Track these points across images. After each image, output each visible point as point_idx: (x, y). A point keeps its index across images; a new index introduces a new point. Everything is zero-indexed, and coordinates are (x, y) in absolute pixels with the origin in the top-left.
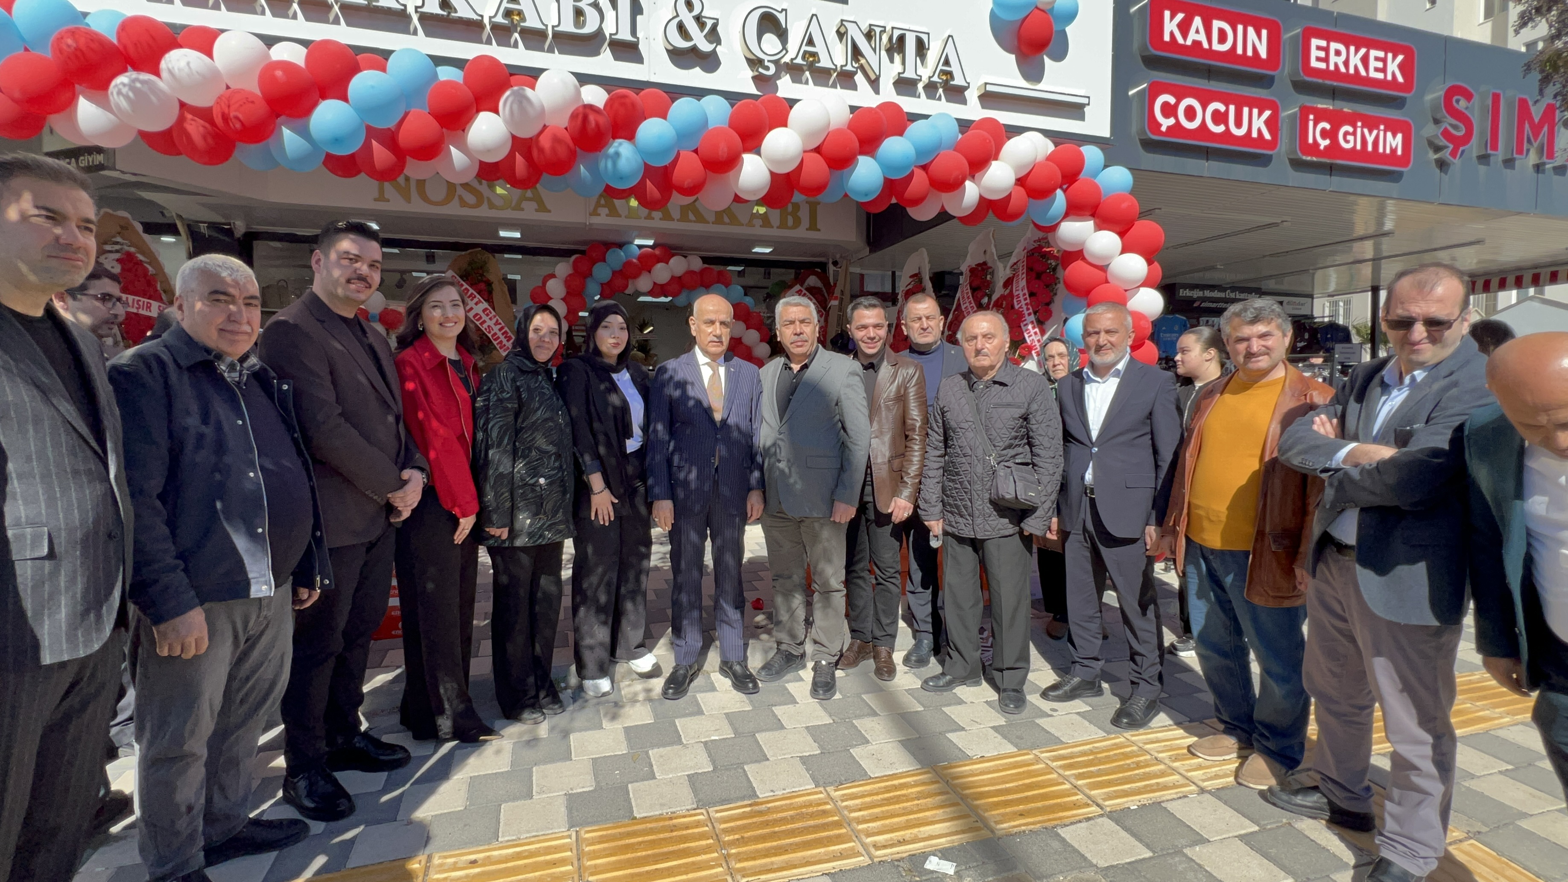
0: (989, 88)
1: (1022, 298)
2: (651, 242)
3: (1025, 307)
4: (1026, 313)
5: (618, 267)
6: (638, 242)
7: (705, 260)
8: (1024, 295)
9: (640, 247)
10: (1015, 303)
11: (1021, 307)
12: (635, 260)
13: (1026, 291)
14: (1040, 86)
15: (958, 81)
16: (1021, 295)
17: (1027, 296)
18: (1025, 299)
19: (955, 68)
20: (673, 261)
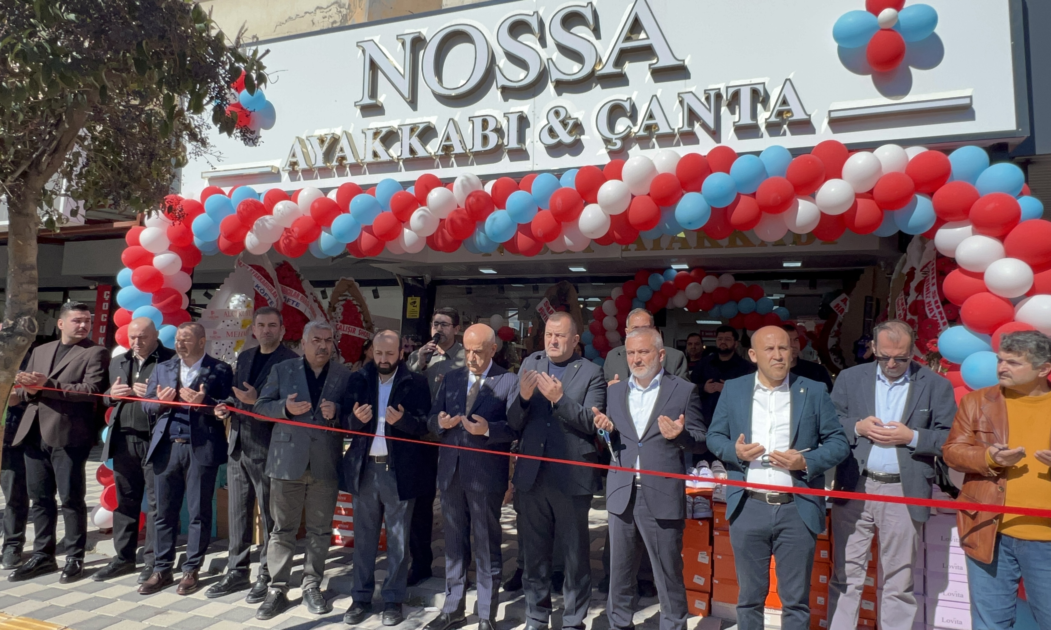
0: (834, 115)
1: (933, 306)
2: (686, 267)
3: (939, 317)
4: (941, 322)
5: (657, 288)
6: (674, 267)
7: (737, 277)
8: (936, 302)
9: (678, 270)
10: (928, 312)
11: (934, 316)
12: (671, 282)
13: (937, 298)
14: (907, 99)
15: (798, 115)
16: (933, 303)
17: (940, 304)
18: (938, 307)
19: (793, 104)
20: (704, 280)
